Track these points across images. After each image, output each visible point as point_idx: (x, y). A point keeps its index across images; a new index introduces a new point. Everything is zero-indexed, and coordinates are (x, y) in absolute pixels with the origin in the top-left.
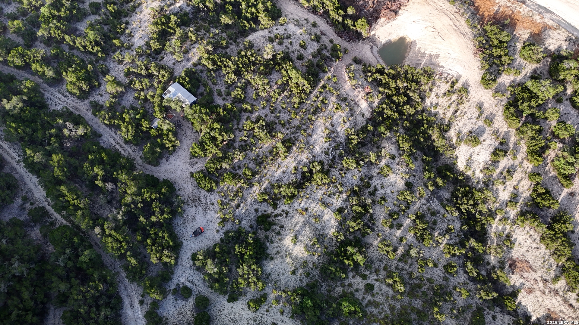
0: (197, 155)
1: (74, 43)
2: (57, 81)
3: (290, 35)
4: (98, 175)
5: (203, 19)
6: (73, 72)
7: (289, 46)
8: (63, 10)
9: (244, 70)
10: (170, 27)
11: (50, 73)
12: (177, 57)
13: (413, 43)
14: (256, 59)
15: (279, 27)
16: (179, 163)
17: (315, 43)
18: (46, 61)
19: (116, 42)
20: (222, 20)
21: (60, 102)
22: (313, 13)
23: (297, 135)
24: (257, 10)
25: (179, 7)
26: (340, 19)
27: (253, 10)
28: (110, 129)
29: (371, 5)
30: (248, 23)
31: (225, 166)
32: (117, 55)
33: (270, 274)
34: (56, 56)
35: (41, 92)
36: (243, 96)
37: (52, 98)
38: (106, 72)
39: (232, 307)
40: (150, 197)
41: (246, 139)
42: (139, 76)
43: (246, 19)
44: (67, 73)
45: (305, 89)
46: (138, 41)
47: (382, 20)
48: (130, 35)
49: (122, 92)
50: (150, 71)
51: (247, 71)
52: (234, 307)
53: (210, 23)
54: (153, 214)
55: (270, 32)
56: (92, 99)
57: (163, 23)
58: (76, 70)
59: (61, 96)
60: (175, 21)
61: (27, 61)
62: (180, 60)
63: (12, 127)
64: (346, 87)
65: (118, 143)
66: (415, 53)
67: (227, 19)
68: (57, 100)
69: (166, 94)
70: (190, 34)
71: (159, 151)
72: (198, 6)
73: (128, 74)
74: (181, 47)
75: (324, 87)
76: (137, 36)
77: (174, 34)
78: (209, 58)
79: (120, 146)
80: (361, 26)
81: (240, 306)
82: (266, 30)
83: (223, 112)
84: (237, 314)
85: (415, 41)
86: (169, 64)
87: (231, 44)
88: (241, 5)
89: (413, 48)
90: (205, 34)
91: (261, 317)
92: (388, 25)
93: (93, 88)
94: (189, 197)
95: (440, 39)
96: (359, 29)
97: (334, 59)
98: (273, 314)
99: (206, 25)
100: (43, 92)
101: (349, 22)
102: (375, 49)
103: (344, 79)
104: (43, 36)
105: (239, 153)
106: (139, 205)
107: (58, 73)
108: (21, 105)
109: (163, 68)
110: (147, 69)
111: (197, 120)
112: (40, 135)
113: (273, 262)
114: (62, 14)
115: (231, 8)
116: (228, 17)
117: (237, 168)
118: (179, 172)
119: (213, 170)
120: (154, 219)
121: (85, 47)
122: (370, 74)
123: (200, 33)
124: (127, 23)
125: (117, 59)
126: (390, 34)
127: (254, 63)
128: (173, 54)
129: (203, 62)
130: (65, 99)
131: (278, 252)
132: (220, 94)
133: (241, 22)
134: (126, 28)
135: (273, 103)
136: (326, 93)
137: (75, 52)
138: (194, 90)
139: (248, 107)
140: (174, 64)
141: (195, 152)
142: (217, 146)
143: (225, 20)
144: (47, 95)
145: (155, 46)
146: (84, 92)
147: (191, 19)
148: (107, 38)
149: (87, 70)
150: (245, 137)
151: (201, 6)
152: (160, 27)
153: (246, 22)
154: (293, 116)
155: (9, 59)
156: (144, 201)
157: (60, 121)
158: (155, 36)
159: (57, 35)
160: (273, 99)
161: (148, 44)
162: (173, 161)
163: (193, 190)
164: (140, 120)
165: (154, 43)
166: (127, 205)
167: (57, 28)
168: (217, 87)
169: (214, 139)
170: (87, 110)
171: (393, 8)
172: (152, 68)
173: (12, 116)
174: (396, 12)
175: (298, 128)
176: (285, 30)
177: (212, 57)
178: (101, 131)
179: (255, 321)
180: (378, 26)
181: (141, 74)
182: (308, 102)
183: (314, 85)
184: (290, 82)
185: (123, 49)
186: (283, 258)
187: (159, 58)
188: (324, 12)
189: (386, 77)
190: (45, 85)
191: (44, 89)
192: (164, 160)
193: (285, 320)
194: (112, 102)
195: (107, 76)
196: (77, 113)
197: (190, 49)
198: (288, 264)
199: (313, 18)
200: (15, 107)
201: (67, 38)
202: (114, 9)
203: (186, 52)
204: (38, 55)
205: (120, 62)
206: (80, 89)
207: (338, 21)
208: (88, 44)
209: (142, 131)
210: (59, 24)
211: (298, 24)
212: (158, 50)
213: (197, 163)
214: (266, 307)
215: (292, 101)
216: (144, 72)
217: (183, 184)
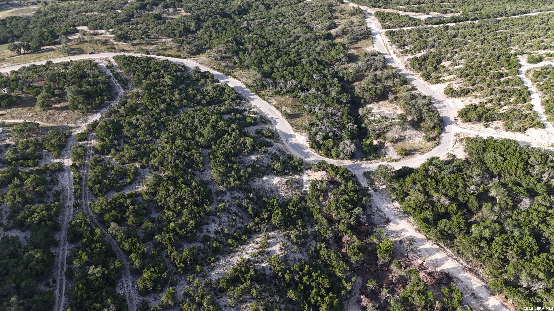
1: (171, 253)
2: (137, 273)
5: (276, 286)
6: (152, 272)
8: (183, 230)
10: (244, 277)
11: (137, 264)
12: (231, 302)
18: (143, 256)
19: (198, 267)
20: (289, 294)
21: (126, 289)
24: (323, 301)
25: (263, 267)
27: (319, 299)
30: (309, 307)
32: (190, 277)
34: (153, 257)
35: (121, 274)
37: (124, 283)
38: (174, 284)
42: (193, 300)
43: (309, 304)
44: (148, 270)
46: (214, 275)
48: (213, 269)
49: (170, 305)
50: (203, 301)
53: (279, 291)
56: (147, 298)
57: (241, 272)
58: (155, 271)
59: (130, 284)
60: (251, 275)
61: (133, 249)
63: (78, 286)
67: (293, 294)
68: (125, 286)
70: (254, 290)
72: (278, 273)
73: (186, 294)
74: (241, 296)
76: (217, 271)
77: (242, 283)
86: (222, 304)
88: (312, 290)
90: (267, 297)
93: (154, 290)
99: (275, 290)
100: (123, 276)
104: (156, 239)
107: (142, 267)
108: (98, 275)
109: (214, 304)
110: (202, 298)
112: (87, 303)
114: (180, 232)
115: (302, 288)
116: (295, 293)
121: (174, 260)
123: (264, 294)
124: (218, 259)
125: (188, 279)
128: (230, 297)
130: (131, 288)
133: (303, 303)
134: (214, 262)
137: (167, 260)
140: (225, 306)
143: (291, 294)
144: (123, 279)
145: (222, 285)
146: (146, 289)
147: (266, 280)
148: (195, 261)
149: (161, 276)
151: (280, 274)
152: (237, 273)
155: (123, 242)
157: (110, 301)
158: (228, 277)
159: (165, 243)
161: (218, 281)
165: (223, 282)
167: (169, 239)
170: (136, 305)
172: (205, 299)
173: (88, 279)
181: (195, 300)
185: (199, 275)
187: (219, 296)
190: (129, 272)
191: (125, 273)
194: (156, 308)
195: (171, 288)
196: (128, 303)
197: (246, 302)
200: (94, 274)
201: (170, 248)
202: (216, 245)
203: (242, 302)
204: (142, 250)
205: (189, 283)
206: (145, 286)
208: (178, 258)
210: (172, 237)
212: (222, 289)
216: (197, 299)
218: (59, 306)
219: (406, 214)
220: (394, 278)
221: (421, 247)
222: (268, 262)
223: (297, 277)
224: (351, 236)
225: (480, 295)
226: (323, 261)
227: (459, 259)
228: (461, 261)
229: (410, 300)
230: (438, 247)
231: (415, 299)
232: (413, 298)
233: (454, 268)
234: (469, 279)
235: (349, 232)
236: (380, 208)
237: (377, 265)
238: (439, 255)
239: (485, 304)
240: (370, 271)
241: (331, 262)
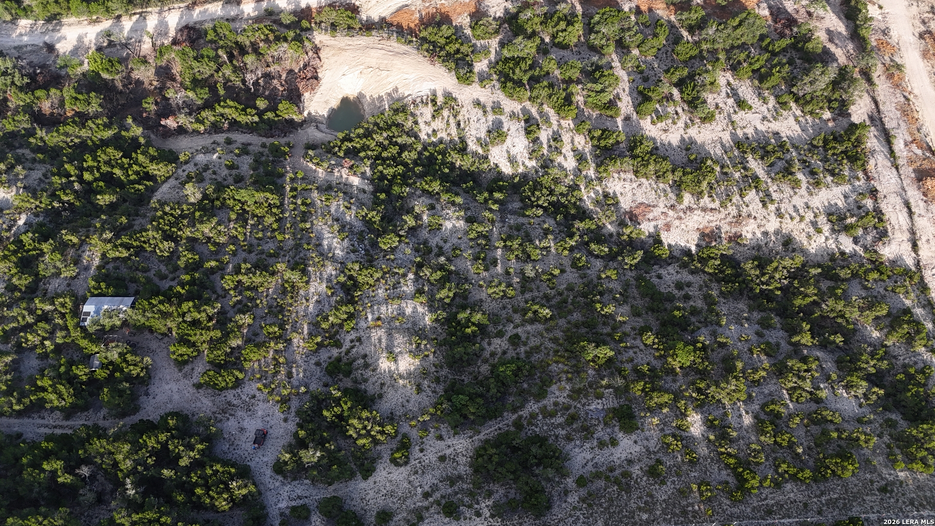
0: (186, 357)
3: (206, 165)
4: (56, 471)
7: (214, 176)
9: (175, 230)
10: (29, 250)
12: (67, 273)
13: (360, 97)
14: (182, 210)
15: (184, 167)
16: (167, 387)
17: (245, 157)
20: (101, 203)
22: (216, 132)
23: (302, 255)
24: (140, 165)
25: (25, 224)
26: (256, 119)
27: (136, 167)
28: (29, 417)
29: (281, 89)
30: (140, 184)
31: (235, 342)
33: (392, 413)
36: (197, 257)
39: (375, 483)
40: (158, 442)
41: (239, 298)
42: (28, 328)
43: (135, 182)
45: (272, 202)
47: (306, 95)
49: (14, 361)
50: (39, 312)
51: (180, 229)
52: (377, 480)
54: (179, 457)
55: (176, 179)
57: (15, 252)
60: (32, 239)
62: (74, 274)
64: (320, 175)
65: (55, 427)
66: (369, 104)
67: (107, 197)
69: (85, 320)
71: (128, 385)
72: (53, 207)
74: (65, 259)
75: (293, 189)
77: (40, 254)
78: (116, 246)
79: (61, 427)
80: (287, 111)
81: (384, 473)
82: (171, 180)
83: (183, 288)
84: (388, 485)
85: (360, 93)
86: (61, 288)
87: (134, 220)
88: (114, 174)
89: (364, 100)
91: (420, 462)
92: (317, 95)
94: (214, 413)
95: (384, 73)
96: (287, 117)
97: (282, 159)
98: (432, 449)
101: (270, 115)
102: (323, 127)
103: (311, 169)
105: (243, 316)
106: (149, 460)
109: (56, 295)
110: (32, 312)
111: (154, 317)
113: (385, 399)
115: (102, 184)
116: (105, 194)
117: (253, 337)
118: (176, 397)
119: (223, 358)
120: (184, 462)
122: (337, 149)
126: (326, 102)
127: (183, 216)
129: (112, 254)
131: (382, 385)
132: (163, 277)
133: (129, 188)
135: (243, 241)
136: (301, 194)
138: (122, 291)
139: (213, 264)
140: (69, 285)
141: (182, 355)
142: (208, 329)
143: (104, 199)
145: (23, 281)
150: (236, 296)
151: (56, 205)
152: (13, 258)
153: (137, 186)
154: (280, 238)
156: (153, 453)
158: (14, 271)
160: (239, 237)
161: (10, 288)
162: (157, 390)
163: (213, 401)
165: (20, 279)
166: (133, 472)
168: (153, 272)
169: (195, 323)
171: (309, 75)
172: (38, 306)
174: (316, 78)
175: (298, 247)
176: (196, 165)
177: (119, 241)
178: (16, 429)
179: (416, 473)
180: (306, 104)
181: (28, 323)
182: (287, 215)
183: (279, 190)
184: (246, 207)
186: (393, 386)
188: (230, 124)
189: (357, 140)
192: (143, 398)
193: (450, 443)
194: (7, 380)
197: (80, 256)
198: (404, 386)
199: (221, 138)
203: (77, 262)
207: (256, 122)
209: (83, 383)
211: (206, 151)
213: (193, 369)
214: (417, 448)
215: (266, 224)
216: (30, 319)
217: (194, 406)
219: (53, 19)
220: (155, 83)
221: (126, 35)
222: (20, 213)
223: (77, 186)
224: (48, 96)
225: (232, 13)
226: (70, 147)
227: (171, 6)
228: (176, 6)
229: (200, 78)
230: (138, 16)
231: (202, 70)
232: (199, 71)
233: (181, 18)
234: (206, 11)
235: (39, 93)
236: (16, 44)
237: (121, 92)
238: (152, 22)
239: (246, 16)
240: (123, 105)
241: (80, 137)
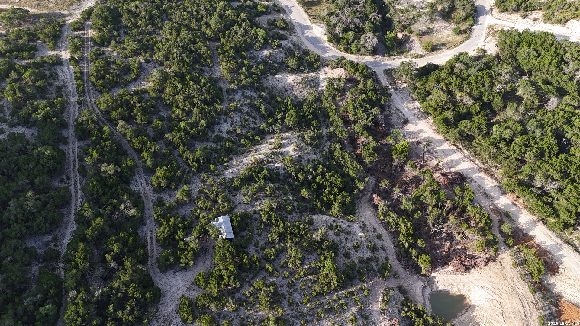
0: (198, 283)
1: (183, 153)
2: (150, 171)
3: (350, 232)
4: (113, 251)
5: (289, 185)
6: (165, 170)
7: (344, 240)
8: (194, 129)
9: (289, 237)
10: (258, 177)
11: (149, 163)
12: (245, 199)
13: (471, 308)
14: (306, 234)
15: (345, 221)
16: (180, 281)
17: (369, 252)
18: (155, 155)
19: (212, 167)
20: (302, 192)
21: (140, 186)
22: (385, 227)
23: (296, 321)
24: (335, 199)
25: (276, 167)
26: (406, 245)
27: (332, 197)
28: (156, 224)
29: (445, 249)
30: (321, 205)
31: (213, 308)
32: (204, 176)
34: (165, 155)
35: (134, 172)
36: (273, 257)
37: (138, 180)
38: (188, 182)
40: (133, 293)
41: (248, 295)
42: (207, 197)
43: (322, 202)
44: (161, 168)
45: (332, 284)
46: (228, 174)
47: (450, 268)
48: (226, 168)
49: (185, 202)
50: (217, 198)
51: (291, 239)
53: (292, 190)
54: (123, 309)
55: (334, 221)
56: (162, 195)
57: (255, 171)
58: (168, 170)
59: (144, 182)
60: (265, 175)
61: (144, 148)
62: (246, 203)
63: (93, 183)
64: (375, 306)
65: (151, 238)
66: (468, 318)
67: (306, 193)
68: (139, 183)
69: (214, 221)
70: (268, 188)
71: (172, 261)
72: (291, 173)
73: (201, 192)
74: (255, 194)
75: (352, 293)
76: (231, 170)
77: (256, 182)
78: (268, 212)
79: (152, 241)
80: (423, 262)
82: (333, 218)
83: (246, 260)
85: (474, 307)
86: (236, 201)
87: (296, 213)
88: (325, 189)
89: (470, 312)
90: (281, 195)
92: (453, 276)
93: (169, 188)
94: (164, 316)
95: (501, 319)
96: (420, 263)
97: (378, 275)
99: (288, 189)
100: (136, 173)
101: (414, 252)
102: (428, 291)
103: (378, 298)
104: (167, 138)
105: (232, 304)
106: (119, 294)
107: (155, 166)
108: (112, 172)
109: (229, 201)
110: (217, 196)
111: (220, 254)
112: (104, 199)
114: (192, 132)
115: (315, 187)
116: (308, 191)
117: (222, 316)
118: (174, 289)
119: (200, 305)
120: (120, 314)
121: (187, 159)
122: (406, 309)
123: (278, 193)
124: (231, 159)
125: (202, 177)
126: (450, 285)
127: (302, 237)
128: (245, 195)
129: (262, 213)
130: (146, 186)
132: (256, 245)
133: (316, 201)
134: (227, 161)
135: (295, 279)
136: (351, 300)
137: (179, 159)
138: (237, 230)
139: (270, 269)
140: (240, 203)
141: (199, 280)
142: (219, 285)
143: (304, 193)
144: (137, 177)
145: (236, 183)
146: (161, 187)
147: (280, 180)
148: (208, 161)
149: (175, 174)
150: (249, 293)
151: (293, 174)
152: (250, 173)
153: (319, 203)
154: (305, 301)
155: (133, 141)
156: (126, 294)
157: (125, 197)
158: (242, 176)
159: (176, 142)
160: (297, 275)
161: (232, 180)
162: (177, 277)
163: (172, 311)
164: (179, 228)
165: (237, 181)
166: (111, 288)
167: (181, 138)
168: (258, 238)
169: (221, 277)
170: (152, 202)
171: (466, 263)
172: (220, 197)
173: (101, 176)
174: (467, 269)
175: (302, 315)
176: (349, 226)
177: (271, 213)
178: (148, 221)
180: (442, 271)
181: (210, 197)
182: (327, 297)
183: (343, 285)
184: (322, 269)
185: (213, 174)
187: (234, 194)
188: (395, 231)
189: (421, 321)
190: (142, 170)
191: (138, 172)
192: (172, 271)
194: (172, 205)
195: (185, 186)
196: (144, 200)
197: (260, 199)
199: (381, 230)
200: (107, 171)
201: (182, 147)
202: (229, 145)
203: (256, 200)
204: (153, 148)
205: (204, 181)
206: (160, 184)
207: (404, 246)
208: (191, 157)
209: (174, 239)
210: (183, 136)
211: (364, 227)
212: (237, 188)
213: (194, 290)
215: (314, 287)
216: (212, 197)
217: (169, 301)
218: (76, 201)
219: (426, 114)
220: (408, 179)
221: (438, 148)
222: (282, 162)
223: (310, 177)
224: (367, 137)
225: (492, 194)
226: (337, 162)
227: (475, 160)
228: (477, 162)
229: (422, 199)
230: (455, 148)
231: (427, 198)
232: (425, 197)
233: (469, 169)
234: (483, 179)
235: (365, 133)
236: (400, 108)
237: (391, 165)
238: (455, 157)
239: (495, 202)
240: (384, 171)
241: (345, 163)
